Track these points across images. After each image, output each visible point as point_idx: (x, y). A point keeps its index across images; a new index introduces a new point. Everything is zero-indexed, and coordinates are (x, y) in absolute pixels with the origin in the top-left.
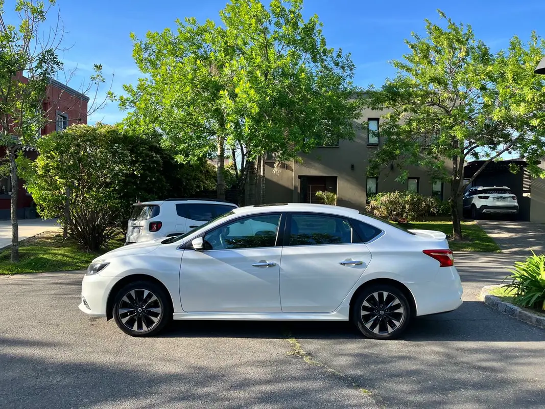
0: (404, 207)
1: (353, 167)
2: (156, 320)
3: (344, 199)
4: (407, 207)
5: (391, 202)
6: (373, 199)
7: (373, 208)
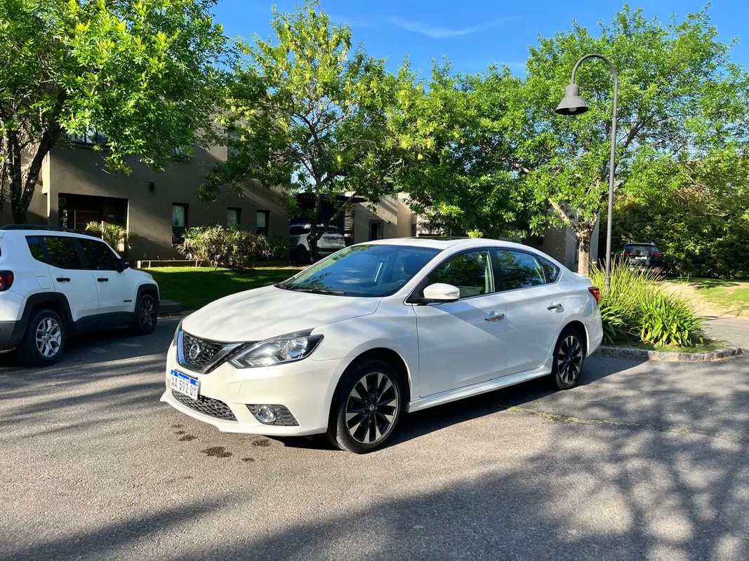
0: (230, 249)
1: (152, 187)
2: (391, 418)
3: (140, 235)
4: (235, 247)
5: (212, 242)
6: (189, 235)
7: (189, 250)
